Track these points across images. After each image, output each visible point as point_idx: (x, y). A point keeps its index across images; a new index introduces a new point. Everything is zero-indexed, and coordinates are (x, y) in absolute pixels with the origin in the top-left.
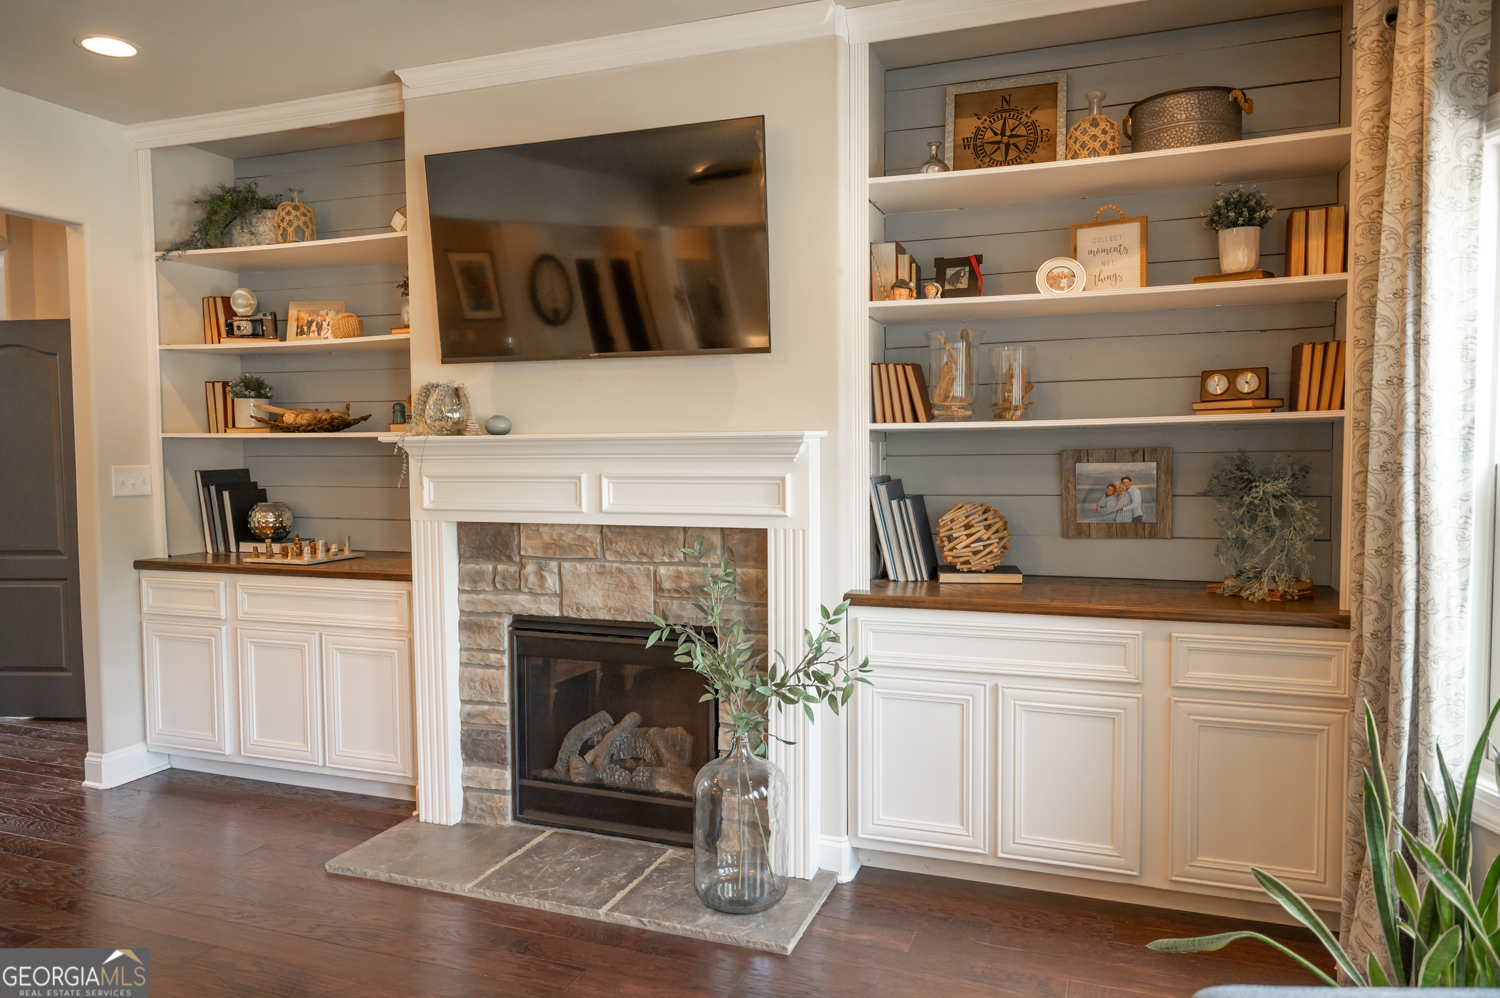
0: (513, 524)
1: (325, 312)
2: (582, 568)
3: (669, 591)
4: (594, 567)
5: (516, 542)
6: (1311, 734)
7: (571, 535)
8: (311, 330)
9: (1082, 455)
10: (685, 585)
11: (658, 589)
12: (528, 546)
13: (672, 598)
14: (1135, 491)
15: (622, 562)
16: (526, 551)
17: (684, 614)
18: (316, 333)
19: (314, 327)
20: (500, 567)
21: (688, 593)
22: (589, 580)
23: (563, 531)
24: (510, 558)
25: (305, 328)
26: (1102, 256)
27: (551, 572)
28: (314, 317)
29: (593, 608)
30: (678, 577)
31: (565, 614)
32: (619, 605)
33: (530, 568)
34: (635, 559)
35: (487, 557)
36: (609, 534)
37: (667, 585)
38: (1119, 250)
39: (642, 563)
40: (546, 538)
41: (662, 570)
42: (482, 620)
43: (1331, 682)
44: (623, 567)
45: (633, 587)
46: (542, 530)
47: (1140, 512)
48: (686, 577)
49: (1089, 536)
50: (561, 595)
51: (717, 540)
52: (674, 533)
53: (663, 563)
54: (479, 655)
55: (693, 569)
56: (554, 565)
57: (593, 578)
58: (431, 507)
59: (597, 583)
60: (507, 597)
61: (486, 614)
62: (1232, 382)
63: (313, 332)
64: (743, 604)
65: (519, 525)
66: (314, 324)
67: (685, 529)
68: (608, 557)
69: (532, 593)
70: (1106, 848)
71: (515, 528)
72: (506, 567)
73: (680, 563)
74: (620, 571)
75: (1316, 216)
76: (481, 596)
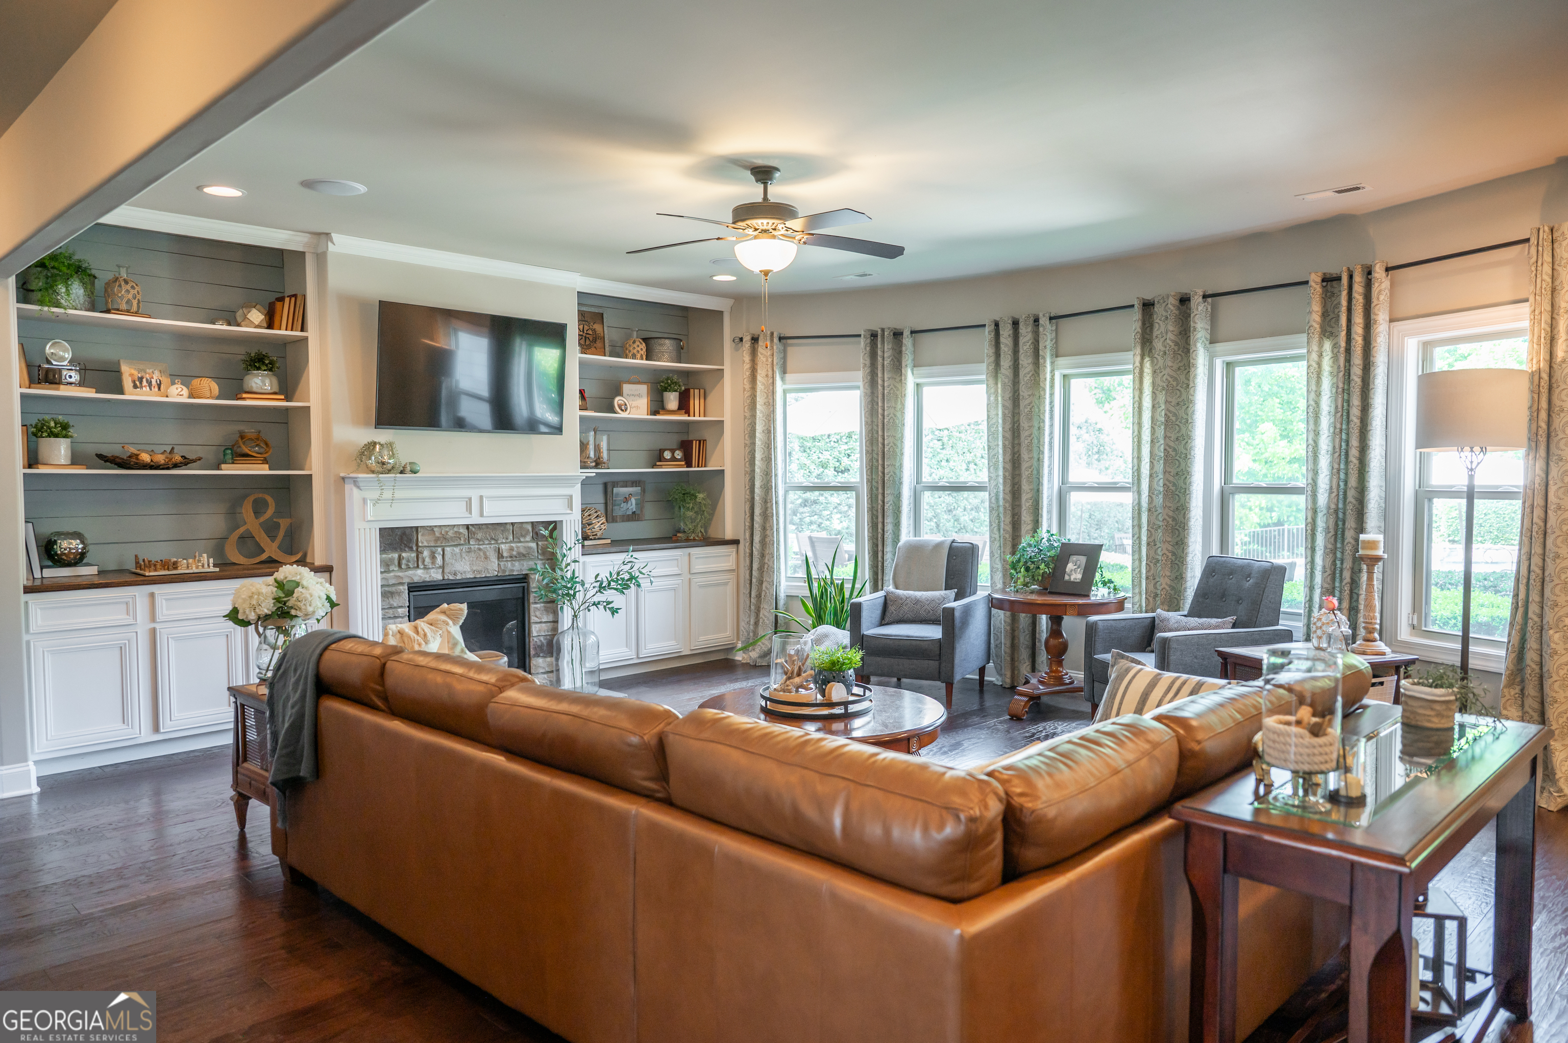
0: (412, 527)
1: (151, 370)
2: (457, 550)
3: (507, 557)
4: (465, 548)
5: (415, 538)
6: (726, 584)
7: (451, 531)
8: (143, 385)
9: (615, 484)
10: (514, 553)
11: (500, 556)
12: (423, 540)
13: (507, 561)
14: (633, 500)
15: (479, 545)
16: (422, 543)
17: (514, 568)
18: (148, 388)
19: (144, 383)
20: (404, 555)
21: (516, 557)
22: (461, 556)
23: (447, 529)
24: (411, 549)
25: (138, 383)
26: (632, 397)
27: (440, 554)
28: (143, 374)
29: (465, 572)
30: (512, 549)
31: (446, 577)
32: (479, 568)
33: (426, 553)
34: (487, 542)
35: (394, 549)
36: (473, 529)
37: (505, 554)
38: (639, 396)
39: (491, 544)
40: (437, 534)
41: (503, 546)
42: (393, 589)
43: (731, 564)
44: (481, 547)
45: (486, 558)
46: (435, 529)
47: (634, 510)
48: (515, 549)
49: (616, 522)
50: (443, 567)
51: (529, 527)
52: (508, 526)
53: (502, 543)
54: (391, 611)
55: (519, 544)
56: (440, 550)
57: (464, 555)
58: (372, 519)
59: (466, 558)
60: (410, 572)
61: (394, 585)
62: (673, 454)
63: (145, 386)
64: (541, 560)
65: (417, 528)
66: (144, 380)
67: (513, 524)
68: (471, 543)
69: (425, 568)
70: (673, 643)
71: (414, 530)
72: (409, 554)
73: (511, 542)
74: (480, 549)
75: (697, 391)
76: (392, 574)
